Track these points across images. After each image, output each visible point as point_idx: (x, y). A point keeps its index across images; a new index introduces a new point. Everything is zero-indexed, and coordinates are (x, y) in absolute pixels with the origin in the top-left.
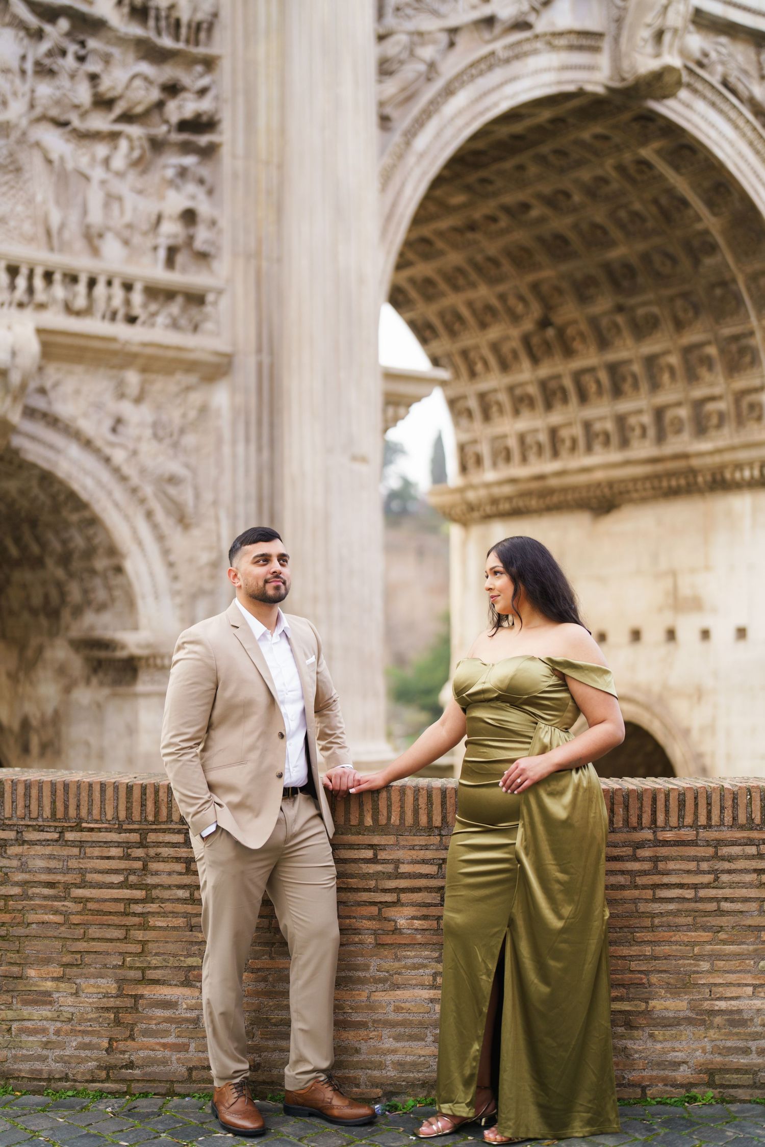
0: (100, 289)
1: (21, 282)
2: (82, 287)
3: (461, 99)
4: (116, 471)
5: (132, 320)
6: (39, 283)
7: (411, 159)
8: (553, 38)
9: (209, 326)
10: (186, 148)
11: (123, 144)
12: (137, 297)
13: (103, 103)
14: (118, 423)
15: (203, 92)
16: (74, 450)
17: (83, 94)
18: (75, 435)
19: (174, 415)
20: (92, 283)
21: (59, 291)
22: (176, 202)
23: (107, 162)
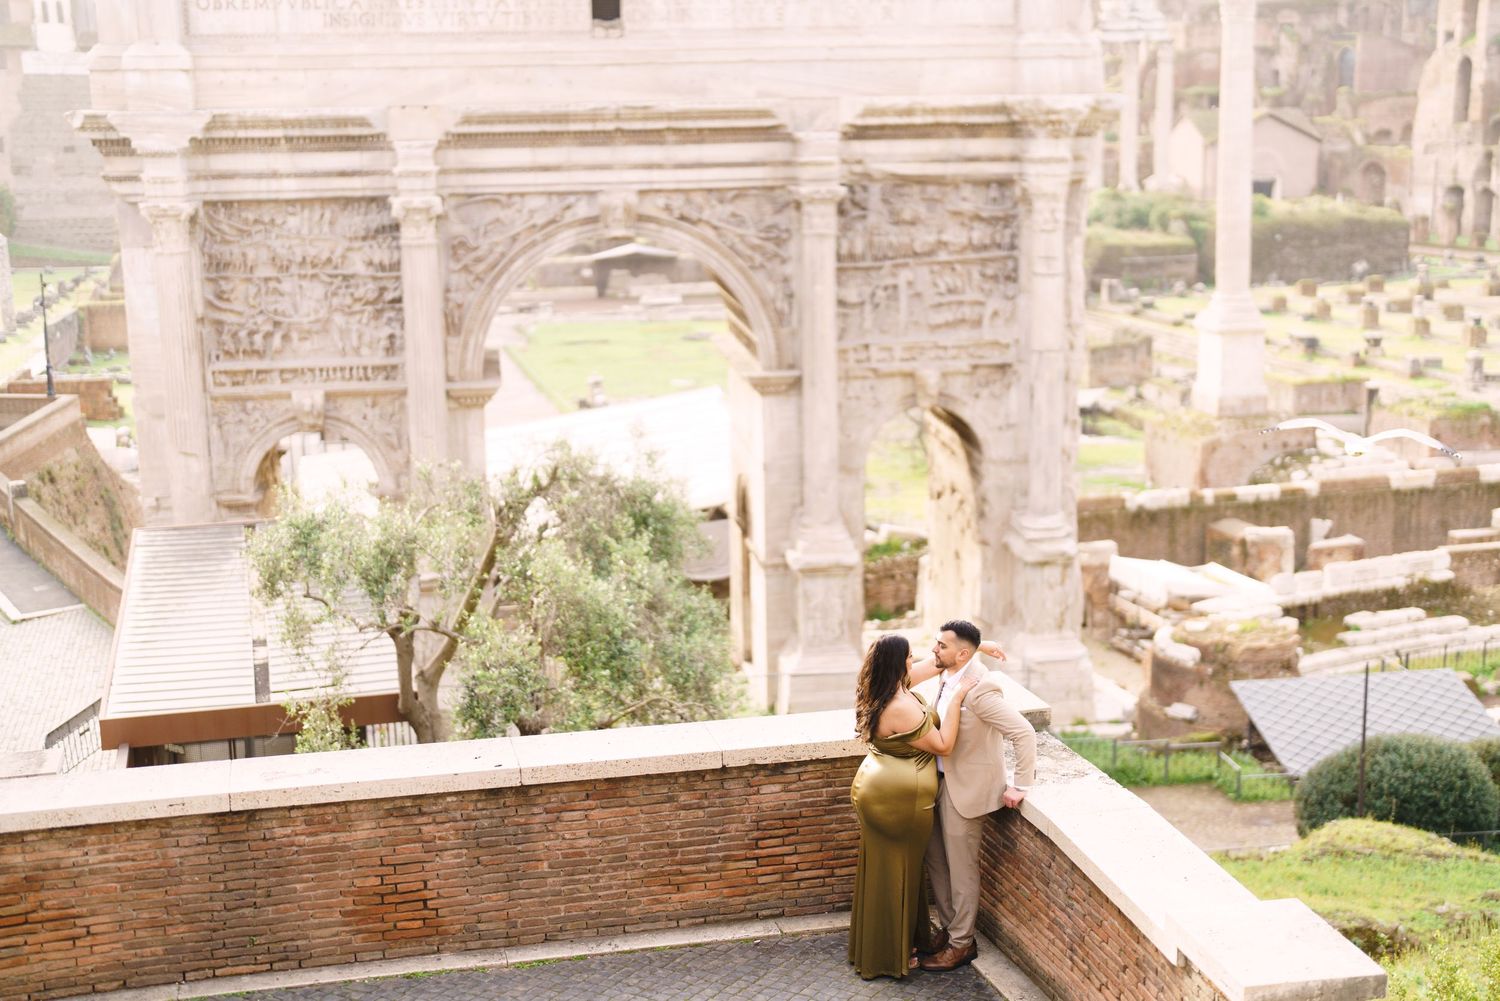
0: (354, 371)
1: (325, 373)
2: (347, 371)
3: (519, 263)
4: (363, 433)
5: (367, 379)
6: (331, 372)
7: (494, 294)
8: (570, 225)
9: (400, 377)
10: (393, 309)
11: (366, 314)
12: (369, 371)
13: (357, 300)
14: (365, 418)
15: (396, 289)
16: (348, 428)
17: (348, 301)
18: (348, 423)
19: (390, 409)
20: (351, 369)
21: (339, 374)
22: (387, 331)
23: (360, 322)
